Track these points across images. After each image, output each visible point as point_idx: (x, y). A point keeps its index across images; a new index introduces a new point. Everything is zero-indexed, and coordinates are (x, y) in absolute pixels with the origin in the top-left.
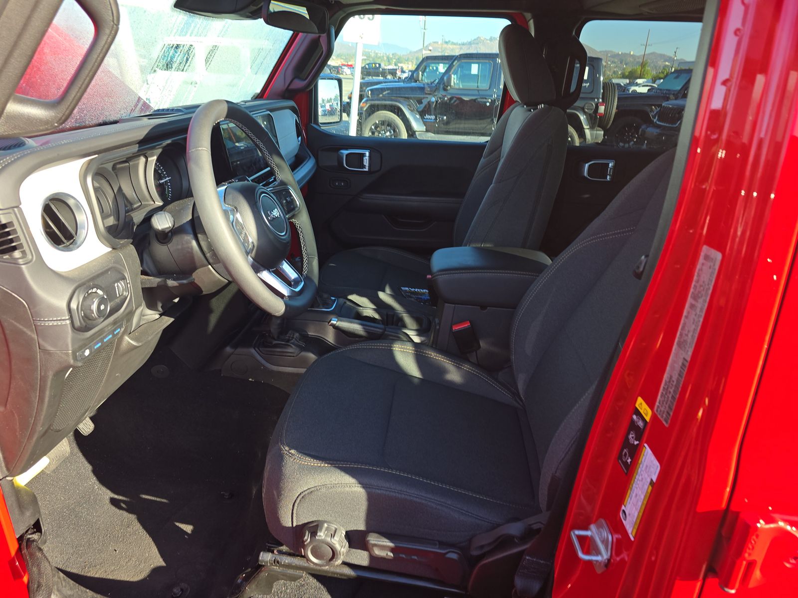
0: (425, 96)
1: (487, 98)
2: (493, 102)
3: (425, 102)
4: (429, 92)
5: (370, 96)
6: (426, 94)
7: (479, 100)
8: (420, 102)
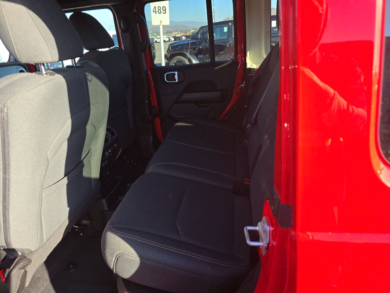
0: (197, 46)
1: (227, 43)
2: (230, 45)
3: (197, 49)
4: (198, 44)
5: (171, 50)
6: (198, 45)
7: (223, 44)
8: (195, 49)
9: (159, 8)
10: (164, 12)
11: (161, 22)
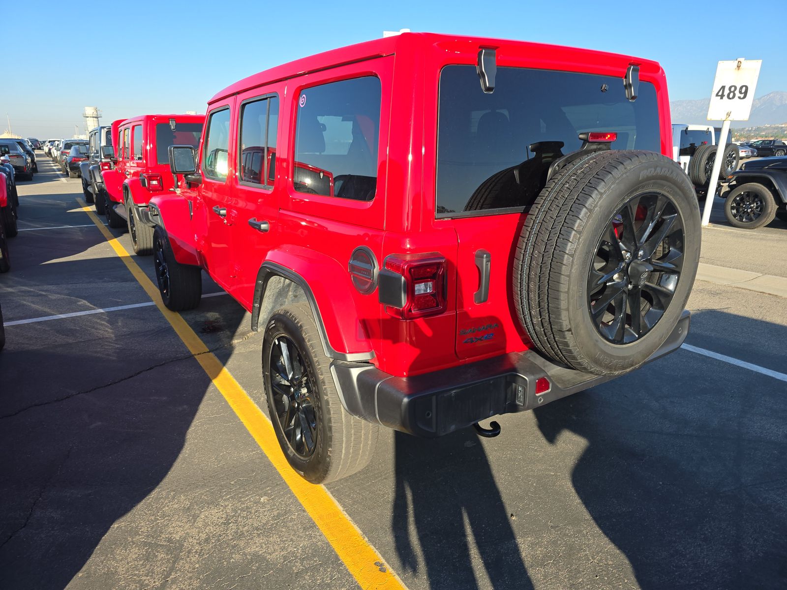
9: (733, 89)
10: (742, 96)
11: (728, 115)
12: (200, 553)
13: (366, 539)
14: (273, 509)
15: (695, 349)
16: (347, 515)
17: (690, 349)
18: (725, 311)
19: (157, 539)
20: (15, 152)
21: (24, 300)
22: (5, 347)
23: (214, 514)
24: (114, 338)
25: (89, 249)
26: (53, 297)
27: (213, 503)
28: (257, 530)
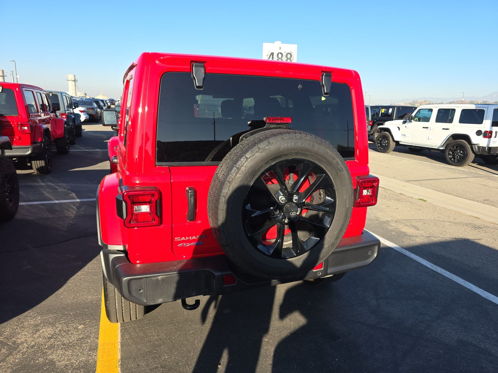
12: (24, 353)
13: (120, 363)
14: (81, 334)
15: (432, 267)
16: (120, 346)
17: (429, 266)
18: (477, 241)
19: (9, 340)
20: (91, 106)
21: (45, 191)
22: (15, 216)
23: (47, 331)
24: (73, 217)
25: (99, 164)
26: (60, 190)
27: (53, 324)
28: (63, 346)
